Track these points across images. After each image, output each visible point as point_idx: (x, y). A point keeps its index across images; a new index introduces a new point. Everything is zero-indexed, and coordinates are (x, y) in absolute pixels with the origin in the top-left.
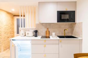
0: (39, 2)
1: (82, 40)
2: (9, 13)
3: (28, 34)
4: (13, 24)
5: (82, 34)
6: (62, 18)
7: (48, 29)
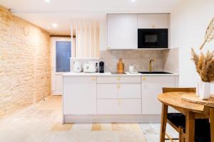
0: (107, 14)
1: (178, 76)
2: (44, 31)
3: (88, 68)
4: (49, 52)
5: (178, 67)
6: (146, 41)
7: (121, 59)
